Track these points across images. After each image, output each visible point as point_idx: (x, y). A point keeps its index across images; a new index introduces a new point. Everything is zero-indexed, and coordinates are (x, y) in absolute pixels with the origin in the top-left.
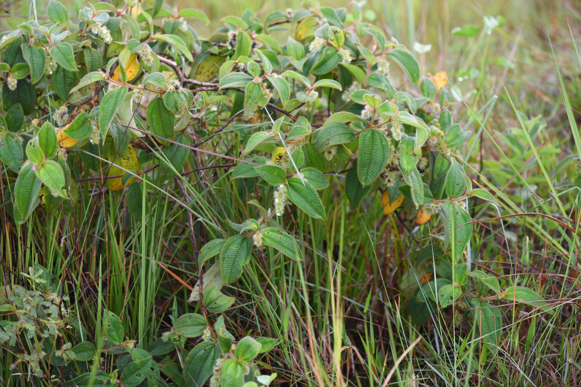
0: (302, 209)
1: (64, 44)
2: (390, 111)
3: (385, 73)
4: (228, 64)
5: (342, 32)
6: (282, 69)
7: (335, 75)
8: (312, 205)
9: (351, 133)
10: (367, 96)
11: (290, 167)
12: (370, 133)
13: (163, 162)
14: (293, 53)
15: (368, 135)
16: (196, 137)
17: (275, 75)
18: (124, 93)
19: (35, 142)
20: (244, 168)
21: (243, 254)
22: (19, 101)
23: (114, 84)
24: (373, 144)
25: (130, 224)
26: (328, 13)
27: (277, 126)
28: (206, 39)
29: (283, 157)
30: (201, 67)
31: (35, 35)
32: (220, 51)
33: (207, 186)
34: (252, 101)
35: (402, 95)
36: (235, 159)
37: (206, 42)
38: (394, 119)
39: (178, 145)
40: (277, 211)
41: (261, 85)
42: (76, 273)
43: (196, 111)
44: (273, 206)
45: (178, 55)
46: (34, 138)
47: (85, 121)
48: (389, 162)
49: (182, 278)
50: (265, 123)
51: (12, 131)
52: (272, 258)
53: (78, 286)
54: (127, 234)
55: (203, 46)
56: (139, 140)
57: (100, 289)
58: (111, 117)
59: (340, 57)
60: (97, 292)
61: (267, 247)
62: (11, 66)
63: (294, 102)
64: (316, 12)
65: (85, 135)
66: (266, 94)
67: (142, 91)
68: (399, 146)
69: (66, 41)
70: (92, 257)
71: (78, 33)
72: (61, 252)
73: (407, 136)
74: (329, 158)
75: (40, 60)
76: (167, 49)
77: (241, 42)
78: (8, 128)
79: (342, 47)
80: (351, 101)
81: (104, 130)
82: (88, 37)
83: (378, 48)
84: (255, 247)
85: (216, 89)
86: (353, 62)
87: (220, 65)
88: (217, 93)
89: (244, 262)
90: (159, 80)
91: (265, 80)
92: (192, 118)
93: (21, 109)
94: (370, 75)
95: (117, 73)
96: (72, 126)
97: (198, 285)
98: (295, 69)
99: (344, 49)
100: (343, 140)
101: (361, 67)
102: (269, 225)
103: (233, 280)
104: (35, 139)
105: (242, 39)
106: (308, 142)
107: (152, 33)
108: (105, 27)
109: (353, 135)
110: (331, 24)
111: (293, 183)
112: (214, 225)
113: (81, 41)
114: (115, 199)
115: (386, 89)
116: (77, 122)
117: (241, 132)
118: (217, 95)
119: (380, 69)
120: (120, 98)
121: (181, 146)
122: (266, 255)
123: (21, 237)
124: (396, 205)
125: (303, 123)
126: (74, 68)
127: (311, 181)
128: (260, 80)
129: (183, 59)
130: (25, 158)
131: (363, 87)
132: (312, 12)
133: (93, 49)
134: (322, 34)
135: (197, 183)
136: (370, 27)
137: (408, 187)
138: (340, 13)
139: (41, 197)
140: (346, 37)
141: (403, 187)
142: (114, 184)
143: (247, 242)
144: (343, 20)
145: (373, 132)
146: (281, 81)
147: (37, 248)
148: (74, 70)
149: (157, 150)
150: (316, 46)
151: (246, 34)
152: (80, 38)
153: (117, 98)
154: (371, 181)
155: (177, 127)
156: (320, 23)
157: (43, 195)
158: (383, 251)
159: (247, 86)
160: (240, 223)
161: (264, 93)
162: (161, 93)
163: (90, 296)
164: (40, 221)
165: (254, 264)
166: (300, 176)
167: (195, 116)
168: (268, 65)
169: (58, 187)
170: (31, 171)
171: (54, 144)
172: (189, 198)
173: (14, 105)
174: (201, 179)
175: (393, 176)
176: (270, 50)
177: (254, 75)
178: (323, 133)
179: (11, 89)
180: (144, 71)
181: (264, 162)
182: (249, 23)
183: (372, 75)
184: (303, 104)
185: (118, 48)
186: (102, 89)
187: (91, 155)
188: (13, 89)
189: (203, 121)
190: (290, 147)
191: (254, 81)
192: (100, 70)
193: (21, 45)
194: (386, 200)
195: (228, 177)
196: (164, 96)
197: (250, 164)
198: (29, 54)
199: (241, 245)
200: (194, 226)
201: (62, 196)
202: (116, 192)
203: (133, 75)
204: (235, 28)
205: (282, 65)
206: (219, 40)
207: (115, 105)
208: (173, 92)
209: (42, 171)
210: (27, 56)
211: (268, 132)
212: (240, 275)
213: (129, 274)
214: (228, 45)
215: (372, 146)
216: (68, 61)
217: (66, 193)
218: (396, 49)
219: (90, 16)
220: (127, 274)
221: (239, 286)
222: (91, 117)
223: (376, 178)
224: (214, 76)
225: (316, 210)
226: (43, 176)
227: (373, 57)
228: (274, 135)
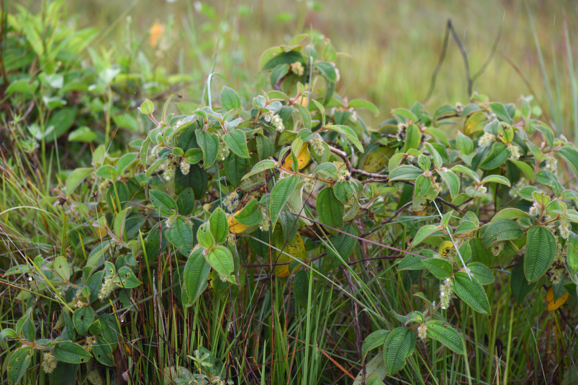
0: (468, 303)
1: (237, 131)
2: (559, 209)
3: (553, 170)
4: (398, 156)
5: (511, 128)
6: (450, 162)
7: (502, 170)
8: (477, 300)
9: (519, 230)
10: (536, 193)
11: (456, 261)
12: (537, 230)
13: (330, 250)
14: (461, 147)
15: (536, 233)
16: (363, 227)
17: (446, 170)
18: (295, 181)
19: (206, 227)
20: (411, 261)
21: (407, 346)
22: (190, 186)
23: (286, 172)
24: (540, 241)
25: (294, 310)
26: (498, 109)
27: (446, 220)
28: (376, 131)
29: (450, 251)
30: (369, 158)
31: (210, 122)
32: (389, 142)
33: (372, 276)
34: (421, 194)
35: (570, 193)
36: (401, 250)
37: (375, 134)
38: (562, 217)
39: (346, 235)
40: (443, 304)
41: (430, 179)
42: (239, 357)
43: (364, 201)
44: (438, 300)
45: (348, 145)
46: (205, 223)
47: (255, 209)
48: (555, 259)
49: (344, 366)
50: (433, 216)
51: (182, 214)
52: (435, 351)
53: (241, 371)
54: (291, 321)
55: (372, 137)
56: (307, 229)
57: (263, 375)
58: (281, 205)
59: (509, 153)
60: (259, 377)
61: (431, 340)
62: (185, 151)
63: (463, 197)
64: (485, 107)
65: (255, 222)
66: (435, 188)
67: (314, 181)
68: (566, 244)
69: (239, 128)
70: (256, 343)
71: (250, 120)
72: (225, 335)
73: (575, 234)
74: (496, 253)
75: (213, 146)
76: (337, 138)
77: (410, 134)
78: (179, 212)
79: (511, 143)
80: (519, 197)
81: (274, 218)
82: (260, 125)
83: (546, 145)
84: (418, 338)
85: (386, 181)
86: (522, 158)
87: (390, 157)
88: (385, 185)
89: (408, 353)
90: (330, 171)
91: (435, 174)
92: (360, 209)
93: (192, 194)
94: (537, 172)
95: (289, 161)
96: (243, 212)
97: (361, 375)
98: (463, 164)
99: (513, 145)
100: (511, 237)
101: (529, 163)
102: (433, 318)
103: (396, 371)
104: (207, 224)
105: (411, 131)
106: (475, 237)
107: (324, 123)
108: (277, 116)
109: (521, 232)
110: (501, 120)
111: (459, 277)
112: (378, 315)
113: (253, 128)
114: (281, 285)
115: (554, 187)
116: (247, 209)
117: (408, 224)
118: (385, 187)
119: (548, 166)
120: (291, 186)
121: (349, 236)
122: (428, 347)
123: (187, 320)
124: (559, 303)
125: (471, 218)
126: (246, 155)
127: (477, 275)
128: (430, 173)
129: (353, 150)
130: (195, 242)
131: (531, 184)
132: (481, 107)
133: (265, 137)
134: (491, 130)
135: (362, 273)
136: (539, 124)
137: (574, 286)
138: (509, 109)
139: (209, 281)
140: (515, 134)
141: (569, 284)
142: (281, 270)
143: (411, 334)
144: (512, 115)
145: (541, 230)
146: (451, 175)
147: (202, 331)
148: (246, 157)
149: (325, 239)
150: (485, 140)
151: (415, 127)
152: (252, 126)
153: (288, 186)
154: (537, 278)
155: (346, 217)
156: (489, 117)
157: (211, 280)
158: (544, 347)
159: (417, 179)
160: (404, 314)
161: (433, 186)
162: (331, 183)
163: (252, 380)
164: (206, 305)
165: (416, 356)
166: (467, 270)
167: (363, 207)
168: (438, 160)
169: (227, 272)
170: (201, 255)
171: (224, 230)
172: (355, 288)
173: (185, 189)
174: (366, 269)
175: (559, 274)
176: (439, 143)
177: (424, 169)
178: (491, 229)
179: (183, 173)
180: (313, 159)
181: (431, 255)
182: (418, 116)
183: (540, 172)
184: (471, 199)
185: (289, 137)
186: (272, 177)
187: (259, 242)
188: (186, 174)
189: (372, 212)
190: (457, 241)
191: (424, 174)
192: (271, 157)
193: (196, 131)
194: (550, 297)
195: (394, 269)
196: (334, 187)
197: (417, 256)
198: (202, 140)
199: (405, 336)
200: (359, 317)
201: (230, 280)
202: (282, 278)
203: (303, 164)
204: (404, 120)
205: (450, 158)
206: (389, 132)
207: (286, 193)
208: (344, 183)
209: (212, 256)
210: (200, 142)
211: (437, 225)
212: (403, 367)
213: (292, 360)
214: (397, 136)
215: (540, 243)
216: (241, 148)
217: (234, 279)
218: (564, 147)
219: (263, 104)
220: (289, 361)
221: (400, 377)
222: (261, 205)
223: (542, 275)
224: (383, 167)
225: (481, 305)
226: (212, 261)
227: (542, 154)
228: (442, 229)
